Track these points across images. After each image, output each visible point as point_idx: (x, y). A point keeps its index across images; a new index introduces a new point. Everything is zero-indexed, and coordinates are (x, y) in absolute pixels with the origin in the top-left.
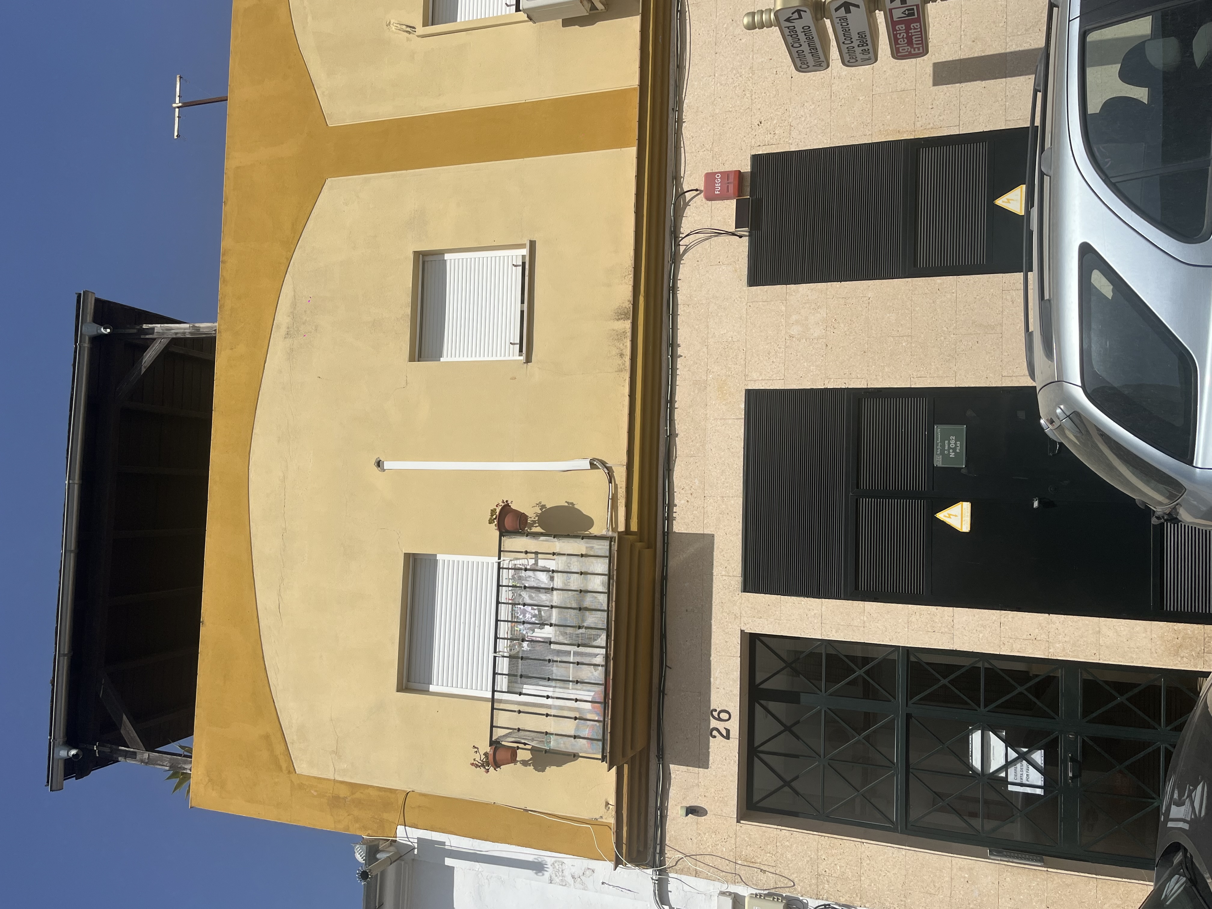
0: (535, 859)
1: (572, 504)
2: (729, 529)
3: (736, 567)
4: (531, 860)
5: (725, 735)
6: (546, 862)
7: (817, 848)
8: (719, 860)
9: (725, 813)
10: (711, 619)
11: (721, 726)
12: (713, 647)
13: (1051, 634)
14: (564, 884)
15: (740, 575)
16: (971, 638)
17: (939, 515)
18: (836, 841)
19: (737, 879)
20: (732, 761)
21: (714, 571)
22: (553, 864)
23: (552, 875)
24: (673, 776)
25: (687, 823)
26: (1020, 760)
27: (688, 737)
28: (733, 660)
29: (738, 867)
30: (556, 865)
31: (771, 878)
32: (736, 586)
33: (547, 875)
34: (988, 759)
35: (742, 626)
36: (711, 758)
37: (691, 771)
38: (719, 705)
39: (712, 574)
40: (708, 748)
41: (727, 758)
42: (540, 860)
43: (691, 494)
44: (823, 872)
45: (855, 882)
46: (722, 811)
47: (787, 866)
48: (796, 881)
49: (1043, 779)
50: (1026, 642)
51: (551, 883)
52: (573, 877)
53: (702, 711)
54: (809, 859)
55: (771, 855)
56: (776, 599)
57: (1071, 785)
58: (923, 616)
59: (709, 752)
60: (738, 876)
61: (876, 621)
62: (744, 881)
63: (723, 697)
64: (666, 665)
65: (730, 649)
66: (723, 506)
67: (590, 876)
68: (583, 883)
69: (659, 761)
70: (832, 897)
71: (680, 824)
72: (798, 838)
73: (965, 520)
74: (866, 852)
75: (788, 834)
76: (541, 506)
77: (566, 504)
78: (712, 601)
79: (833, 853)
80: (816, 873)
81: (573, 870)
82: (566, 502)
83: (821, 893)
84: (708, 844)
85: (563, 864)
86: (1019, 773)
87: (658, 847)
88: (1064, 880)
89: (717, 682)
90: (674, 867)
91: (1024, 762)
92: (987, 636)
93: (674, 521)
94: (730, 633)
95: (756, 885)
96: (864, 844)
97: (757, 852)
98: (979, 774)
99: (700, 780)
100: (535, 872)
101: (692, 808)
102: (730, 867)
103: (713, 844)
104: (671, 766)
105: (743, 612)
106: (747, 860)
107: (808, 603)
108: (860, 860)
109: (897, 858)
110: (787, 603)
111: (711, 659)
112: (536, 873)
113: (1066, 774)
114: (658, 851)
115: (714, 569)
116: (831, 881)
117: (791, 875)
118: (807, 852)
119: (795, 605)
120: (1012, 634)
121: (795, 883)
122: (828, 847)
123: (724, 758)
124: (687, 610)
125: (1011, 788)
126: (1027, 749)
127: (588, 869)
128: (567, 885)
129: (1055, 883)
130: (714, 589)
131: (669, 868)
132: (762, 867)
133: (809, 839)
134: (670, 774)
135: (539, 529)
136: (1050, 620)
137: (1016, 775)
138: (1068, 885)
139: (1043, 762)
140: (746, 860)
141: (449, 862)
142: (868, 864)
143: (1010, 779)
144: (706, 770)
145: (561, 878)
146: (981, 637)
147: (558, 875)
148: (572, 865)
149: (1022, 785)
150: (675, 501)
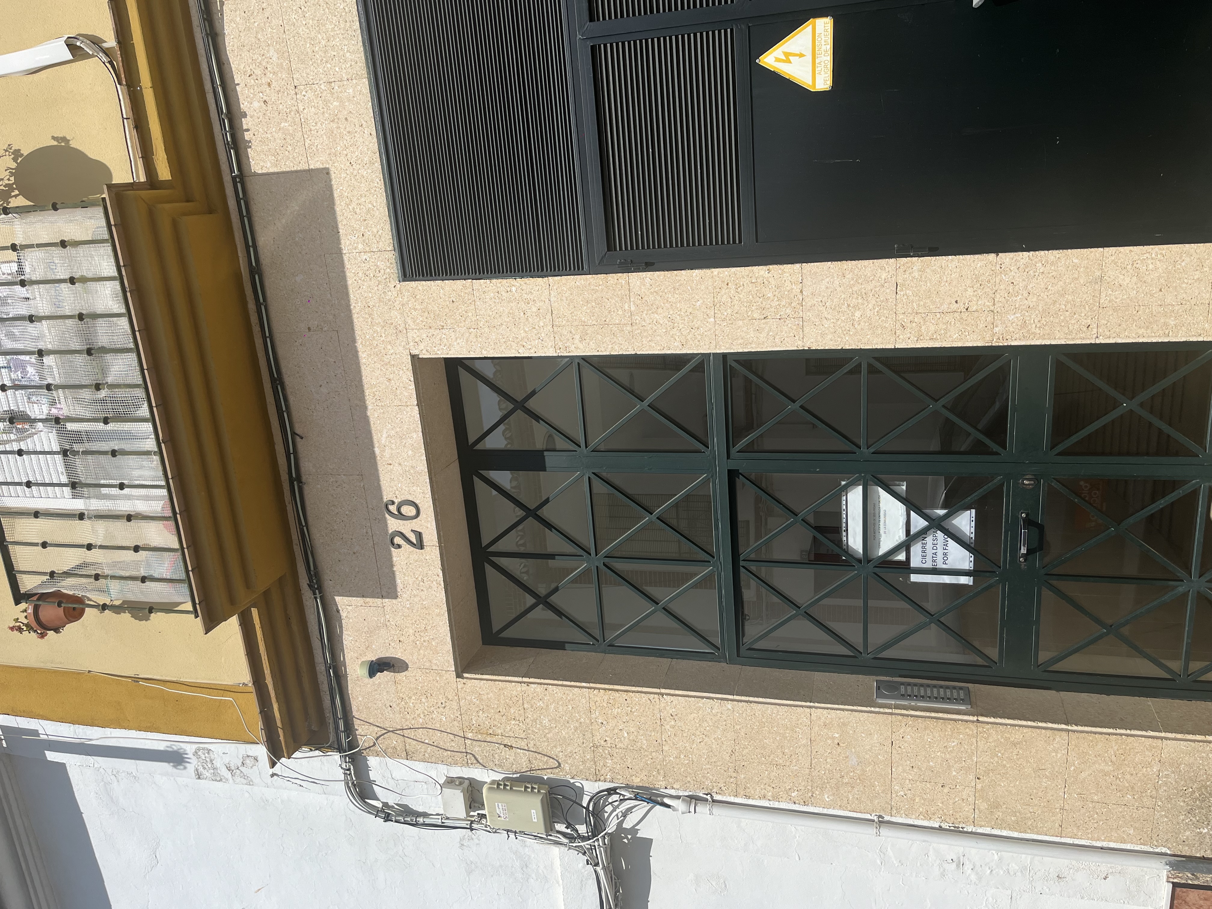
0: (167, 747)
1: (64, 139)
2: (354, 152)
3: (381, 231)
4: (162, 748)
5: (415, 542)
6: (185, 750)
7: (588, 708)
8: (439, 735)
9: (436, 664)
10: (354, 341)
11: (406, 527)
12: (367, 392)
13: (998, 296)
14: (218, 778)
15: (391, 248)
16: (839, 323)
17: (765, 60)
18: (617, 694)
19: (470, 759)
20: (434, 583)
21: (342, 246)
22: (196, 752)
23: (199, 768)
24: (343, 614)
25: (380, 684)
26: (933, 530)
27: (355, 550)
28: (407, 412)
29: (468, 742)
30: (200, 753)
31: (522, 755)
32: (388, 270)
33: (191, 768)
34: (875, 533)
35: (412, 348)
36: (398, 581)
37: (371, 604)
38: (397, 492)
39: (339, 252)
40: (392, 566)
41: (425, 579)
42: (175, 748)
43: (269, 85)
44: (602, 743)
45: (654, 754)
46: (430, 662)
47: (544, 737)
48: (561, 757)
49: (972, 559)
50: (947, 318)
51: (199, 778)
52: (229, 769)
53: (370, 506)
54: (577, 725)
55: (518, 722)
56: (464, 286)
57: (1023, 566)
58: (741, 288)
59: (394, 571)
60: (471, 755)
61: (654, 310)
62: (481, 761)
63: (401, 478)
64: (294, 434)
65: (398, 392)
66: (335, 103)
67: (253, 765)
68: (244, 777)
69: (314, 594)
70: (619, 777)
71: (369, 686)
72: (556, 695)
73: (820, 63)
74: (668, 708)
75: (539, 689)
76: (13, 153)
77: (55, 143)
78: (350, 305)
79: (616, 714)
80: (591, 745)
81: (226, 759)
82: (53, 138)
83: (602, 772)
84: (417, 712)
85: (211, 753)
86: (929, 551)
87: (341, 723)
88: (1008, 736)
89: (387, 454)
90: (372, 748)
91: (940, 534)
92: (868, 313)
93: (249, 150)
94: (393, 363)
95: (500, 766)
96: (664, 696)
97: (495, 720)
98: (860, 561)
99: (387, 616)
100: (172, 764)
101: (384, 660)
102: (456, 744)
103: (426, 712)
104: (337, 599)
105: (410, 322)
106: (481, 732)
107: (524, 288)
108: (658, 722)
109: (719, 715)
110: (484, 292)
111: (369, 414)
112: (174, 766)
113: (1015, 549)
114: (342, 727)
115: (342, 242)
116: (615, 755)
117: (552, 749)
118: (574, 715)
119: (500, 296)
120: (919, 305)
121: (560, 761)
122: (605, 705)
123: (420, 579)
124: (309, 329)
125: (915, 578)
126: (945, 511)
127: (248, 756)
128: (224, 780)
129: (991, 740)
130: (350, 282)
131: (365, 749)
132: (506, 741)
133: (574, 694)
134: (338, 611)
135: (19, 201)
136: (998, 266)
137: (924, 557)
138: (1014, 744)
139: (973, 530)
140: (479, 732)
141: (52, 756)
142: (673, 727)
143: (915, 563)
144: (394, 601)
145: (212, 771)
146: (857, 319)
147: (207, 767)
148: (224, 753)
149: (935, 571)
150: (242, 106)
